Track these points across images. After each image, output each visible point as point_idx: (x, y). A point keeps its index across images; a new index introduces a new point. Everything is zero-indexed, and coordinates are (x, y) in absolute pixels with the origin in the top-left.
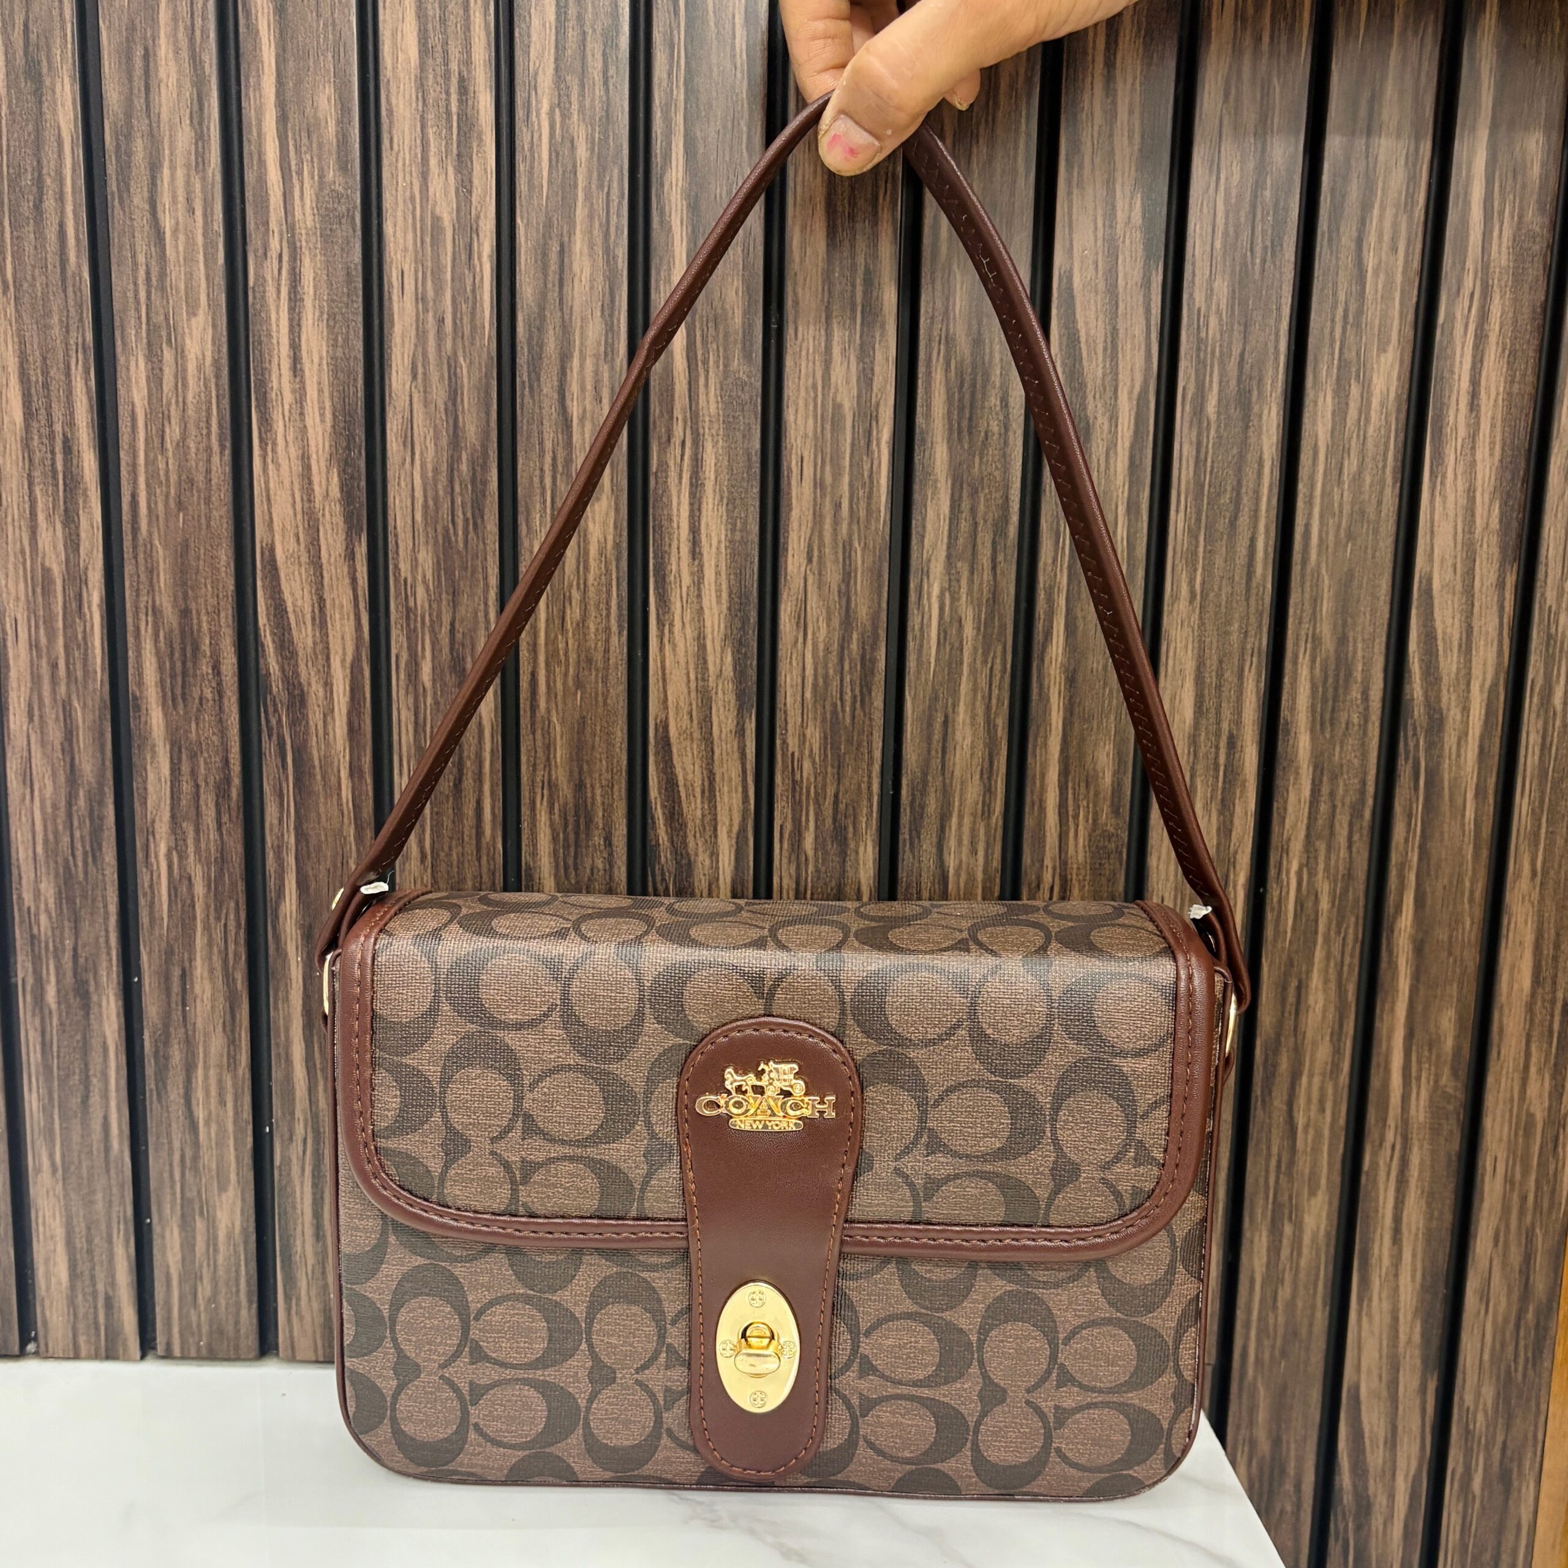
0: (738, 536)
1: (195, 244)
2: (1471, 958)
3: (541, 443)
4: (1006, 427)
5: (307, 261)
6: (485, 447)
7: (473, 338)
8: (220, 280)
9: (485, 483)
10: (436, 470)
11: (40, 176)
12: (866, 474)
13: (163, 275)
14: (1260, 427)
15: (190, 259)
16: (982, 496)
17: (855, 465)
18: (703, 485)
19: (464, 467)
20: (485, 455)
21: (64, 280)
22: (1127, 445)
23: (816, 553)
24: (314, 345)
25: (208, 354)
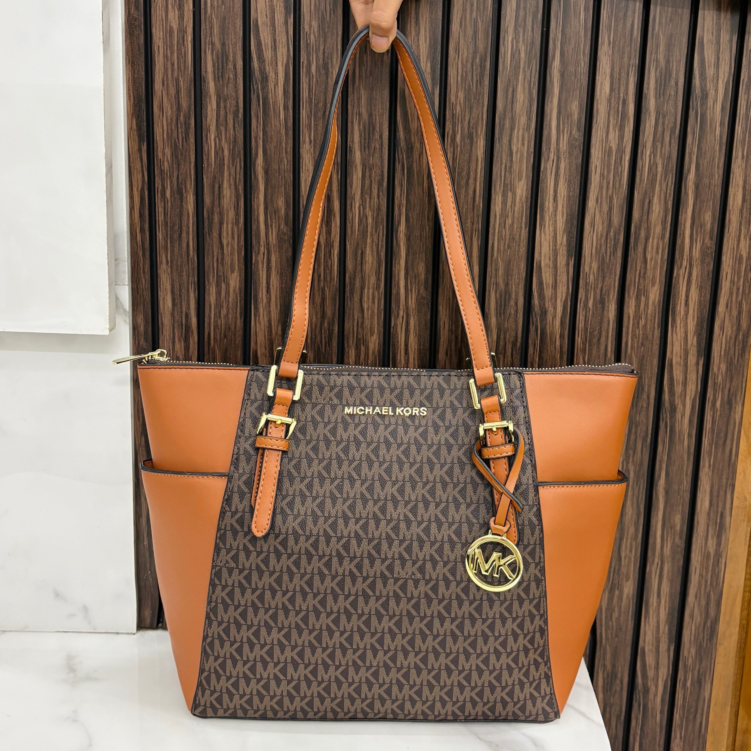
0: (421, 348)
1: (234, 249)
2: (687, 497)
3: (353, 317)
4: (517, 311)
5: (273, 255)
6: (334, 317)
7: (330, 282)
8: (242, 261)
9: (333, 330)
11: (181, 226)
13: (223, 259)
14: (608, 310)
15: (232, 254)
18: (410, 331)
19: (326, 325)
20: (333, 321)
21: (188, 261)
22: (560, 316)
24: (275, 283)
25: (238, 286)
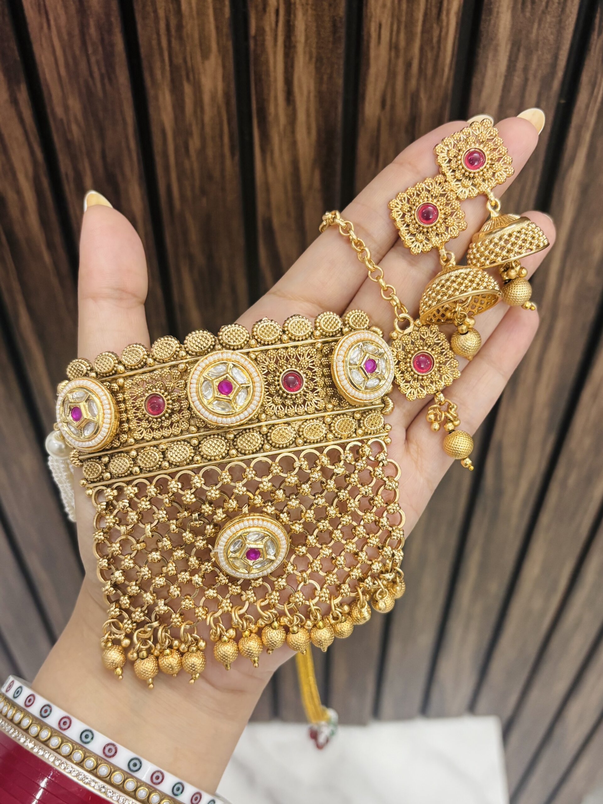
0: (324, 87)
3: (155, 11)
6: (108, 15)
9: (112, 45)
10: (70, 34)
12: (435, 40)
16: (535, 58)
17: (426, 31)
18: (295, 47)
19: (93, 31)
23: (388, 102)
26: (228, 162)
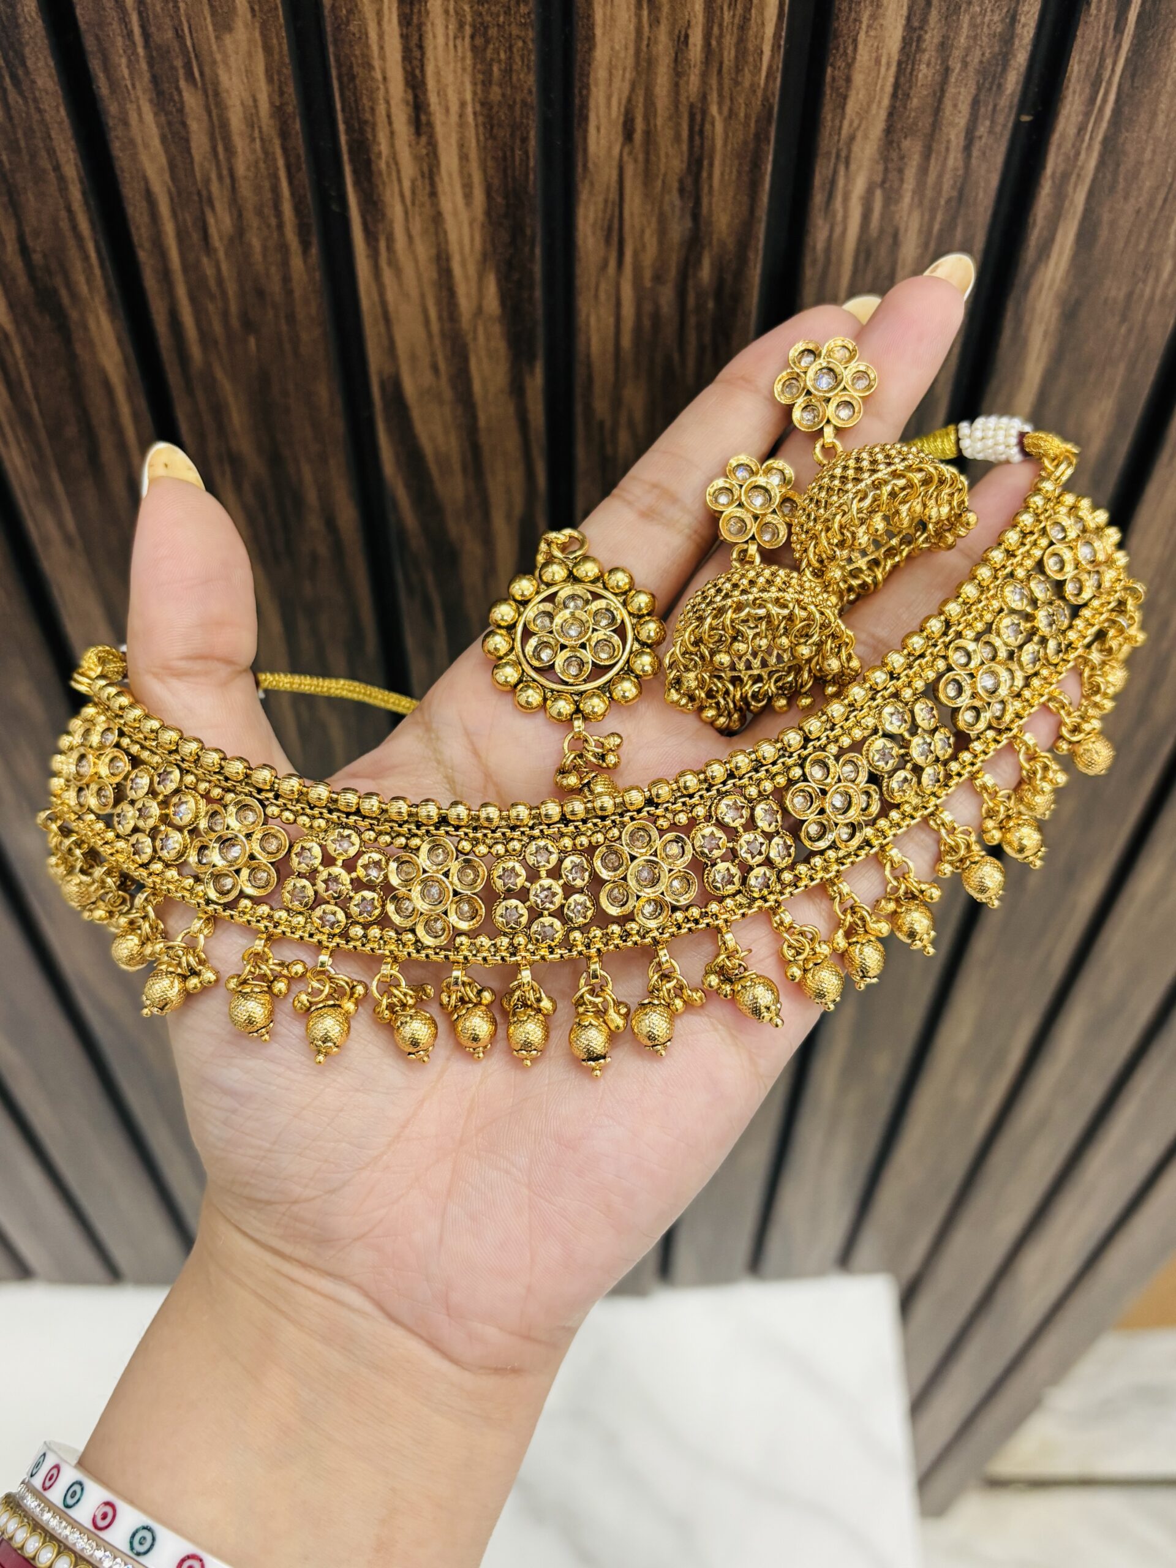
0: (496, 93)
23: (639, 125)
26: (297, 263)
